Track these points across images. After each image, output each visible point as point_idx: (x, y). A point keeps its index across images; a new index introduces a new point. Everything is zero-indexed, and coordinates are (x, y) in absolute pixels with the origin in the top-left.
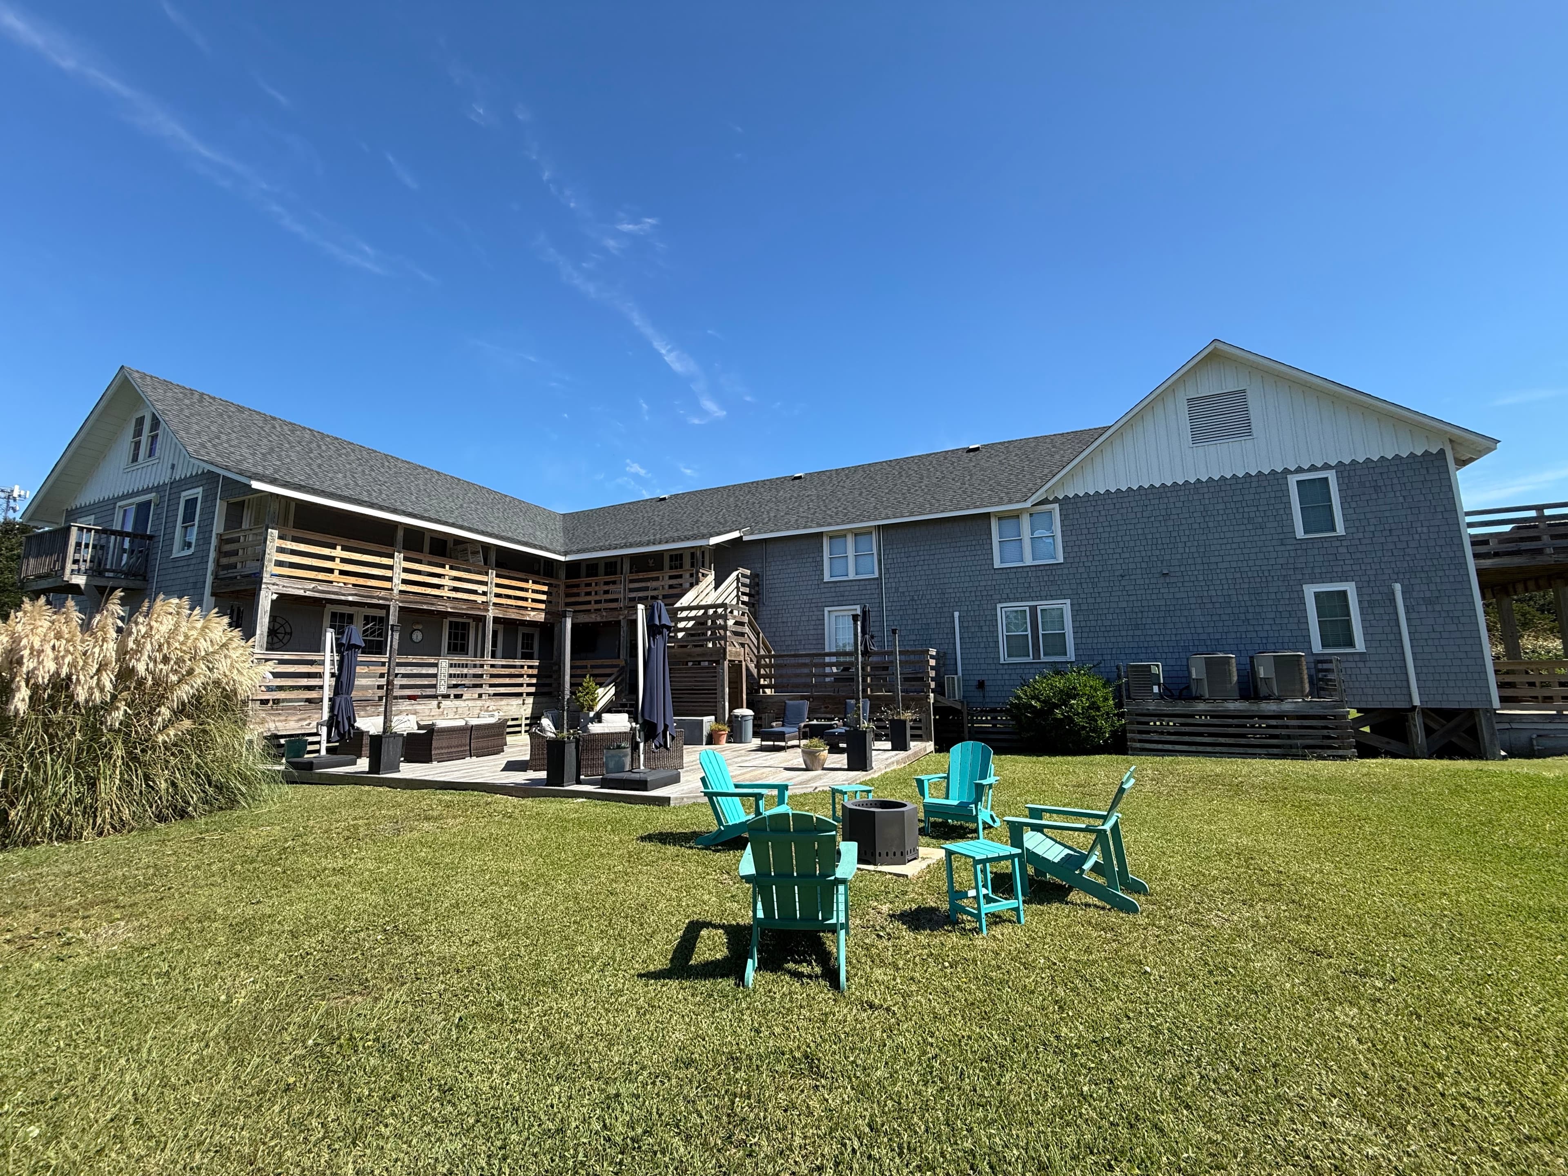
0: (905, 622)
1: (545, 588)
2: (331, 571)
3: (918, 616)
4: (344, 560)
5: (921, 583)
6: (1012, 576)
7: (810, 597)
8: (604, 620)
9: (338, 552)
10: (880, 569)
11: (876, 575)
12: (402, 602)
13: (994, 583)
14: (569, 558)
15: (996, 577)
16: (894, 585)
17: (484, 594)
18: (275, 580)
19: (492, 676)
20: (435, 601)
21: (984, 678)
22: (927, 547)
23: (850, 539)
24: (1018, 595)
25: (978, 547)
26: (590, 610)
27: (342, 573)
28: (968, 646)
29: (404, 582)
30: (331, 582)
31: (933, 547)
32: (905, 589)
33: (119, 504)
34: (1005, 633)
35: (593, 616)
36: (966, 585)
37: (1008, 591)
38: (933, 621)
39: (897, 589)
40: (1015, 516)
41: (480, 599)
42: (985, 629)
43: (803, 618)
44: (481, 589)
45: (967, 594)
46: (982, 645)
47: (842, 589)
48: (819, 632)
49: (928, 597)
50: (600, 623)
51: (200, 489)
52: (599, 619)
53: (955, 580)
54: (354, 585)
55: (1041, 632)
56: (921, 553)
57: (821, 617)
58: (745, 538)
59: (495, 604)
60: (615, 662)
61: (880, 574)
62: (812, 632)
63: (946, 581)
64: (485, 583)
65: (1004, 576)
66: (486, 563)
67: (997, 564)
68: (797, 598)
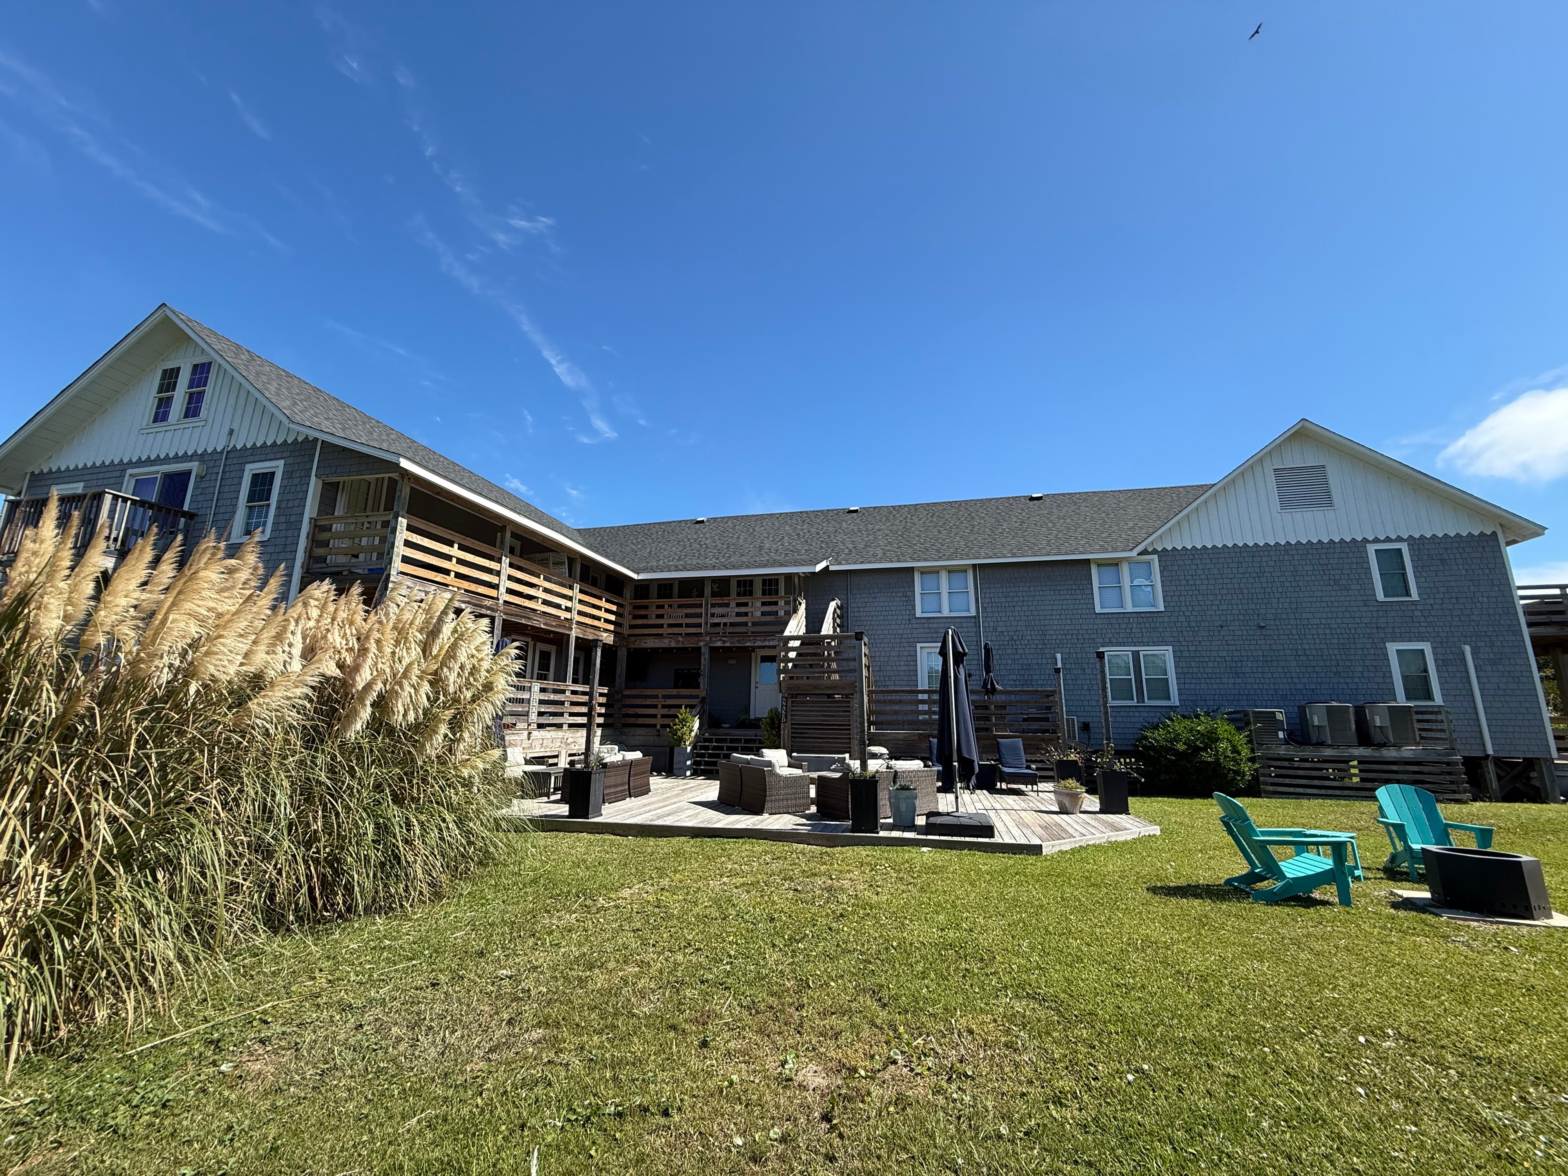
0: (1004, 662)
1: (614, 608)
2: (447, 572)
3: (1017, 657)
4: (460, 562)
5: (1020, 623)
6: (1113, 621)
7: (900, 632)
8: (681, 646)
9: (455, 551)
10: (977, 608)
11: (973, 613)
12: (505, 614)
13: (1096, 627)
14: (642, 577)
15: (1098, 621)
16: (992, 624)
17: (568, 609)
18: (401, 577)
19: (573, 704)
20: (531, 615)
21: (1089, 720)
22: (1026, 589)
23: (944, 577)
24: (1120, 640)
25: (1078, 592)
26: (661, 635)
27: (458, 575)
28: (1072, 687)
29: (510, 591)
30: (447, 585)
31: (1032, 589)
32: (1004, 629)
33: (129, 471)
34: (1112, 676)
35: (666, 641)
36: (1067, 628)
37: (1110, 635)
38: (1034, 661)
39: (995, 629)
40: (1115, 564)
41: (564, 615)
42: (1088, 671)
43: (893, 654)
44: (564, 603)
45: (1069, 637)
46: (1086, 687)
47: (935, 626)
48: (911, 668)
49: (1029, 638)
50: (673, 648)
51: (282, 462)
52: (673, 645)
53: (1056, 622)
54: (466, 590)
55: (1144, 677)
56: (1020, 594)
57: (913, 653)
58: (831, 568)
59: (578, 623)
60: (694, 692)
61: (978, 612)
62: (903, 668)
63: (1047, 622)
64: (570, 599)
65: (1105, 621)
66: (570, 576)
67: (1098, 610)
68: (886, 632)
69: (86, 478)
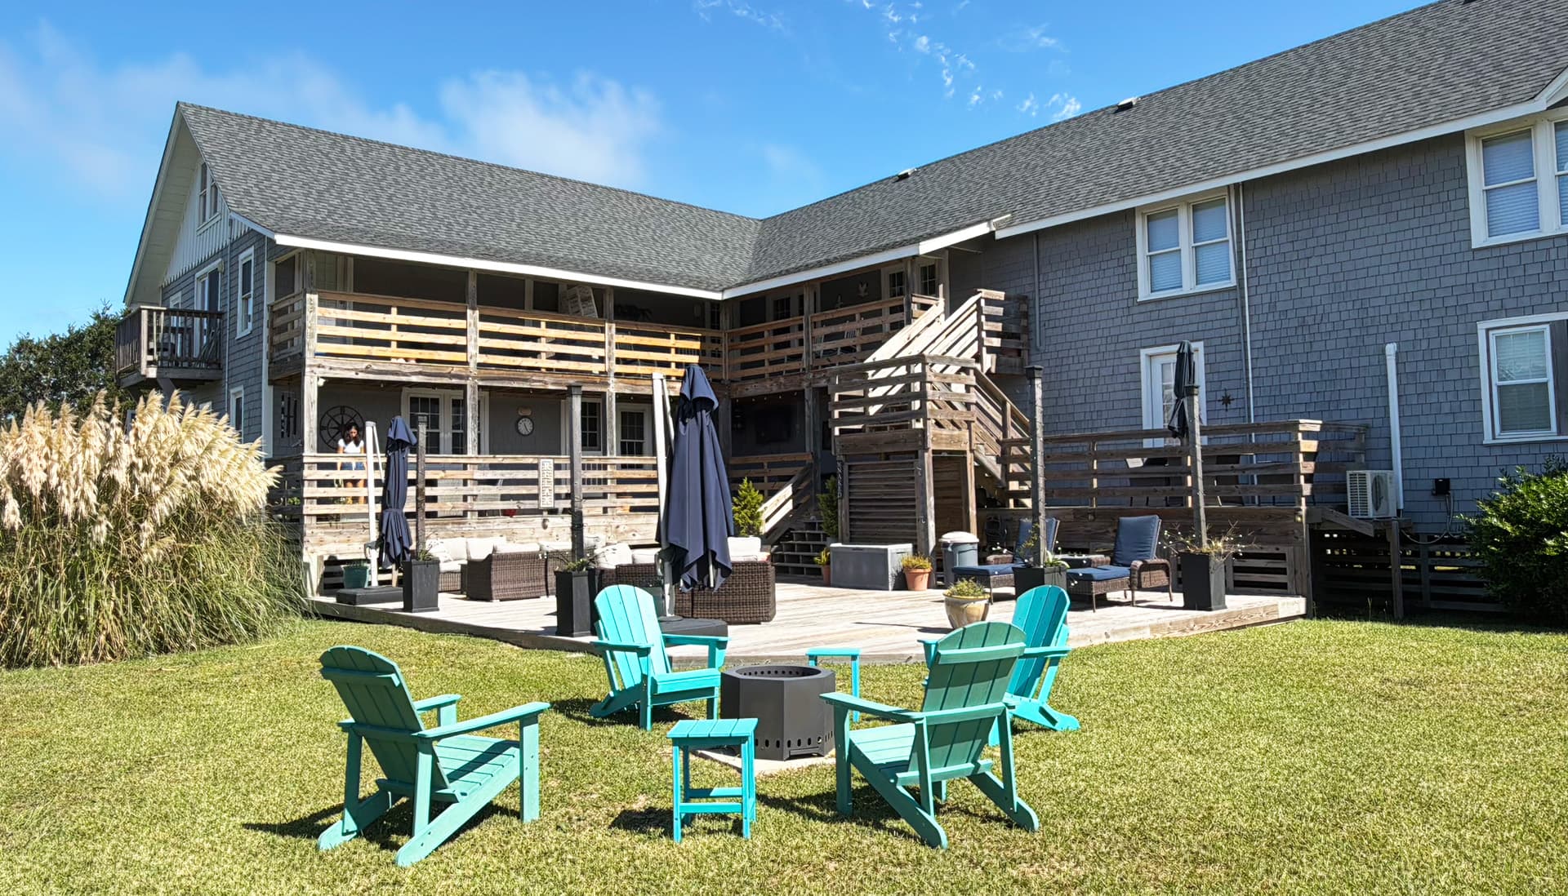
0: (1288, 370)
1: (696, 345)
2: (386, 343)
3: (1314, 357)
4: (402, 328)
5: (1319, 291)
6: (1511, 261)
7: (1114, 332)
8: (783, 390)
9: (394, 317)
10: (1239, 270)
11: (1233, 282)
12: (483, 379)
13: (1472, 278)
14: (728, 295)
15: (1475, 266)
16: (1266, 299)
17: (602, 360)
18: (320, 360)
19: (621, 481)
20: (528, 374)
21: (1449, 474)
22: (1332, 219)
23: (1184, 218)
24: (1526, 301)
25: (1437, 208)
26: (762, 376)
27: (402, 344)
28: (1417, 410)
29: (484, 350)
30: (388, 358)
31: (1343, 217)
32: (1290, 305)
33: (198, 275)
34: (1495, 381)
35: (768, 384)
36: (1412, 288)
37: (1503, 293)
38: (1345, 364)
39: (1273, 305)
40: (1521, 132)
41: (596, 368)
42: (1453, 375)
43: (1104, 372)
44: (596, 353)
45: (1414, 307)
46: (1446, 408)
47: (1170, 313)
48: (1132, 394)
49: (1334, 317)
50: (777, 394)
51: (252, 250)
52: (775, 389)
53: (1389, 279)
54: (418, 361)
56: (1320, 231)
57: (1133, 368)
58: (999, 235)
59: (617, 375)
60: (799, 457)
61: (1240, 280)
62: (1119, 396)
63: (1371, 282)
64: (600, 345)
65: (1494, 264)
66: (601, 315)
67: (1480, 237)
68: (1093, 335)
69: (182, 286)
